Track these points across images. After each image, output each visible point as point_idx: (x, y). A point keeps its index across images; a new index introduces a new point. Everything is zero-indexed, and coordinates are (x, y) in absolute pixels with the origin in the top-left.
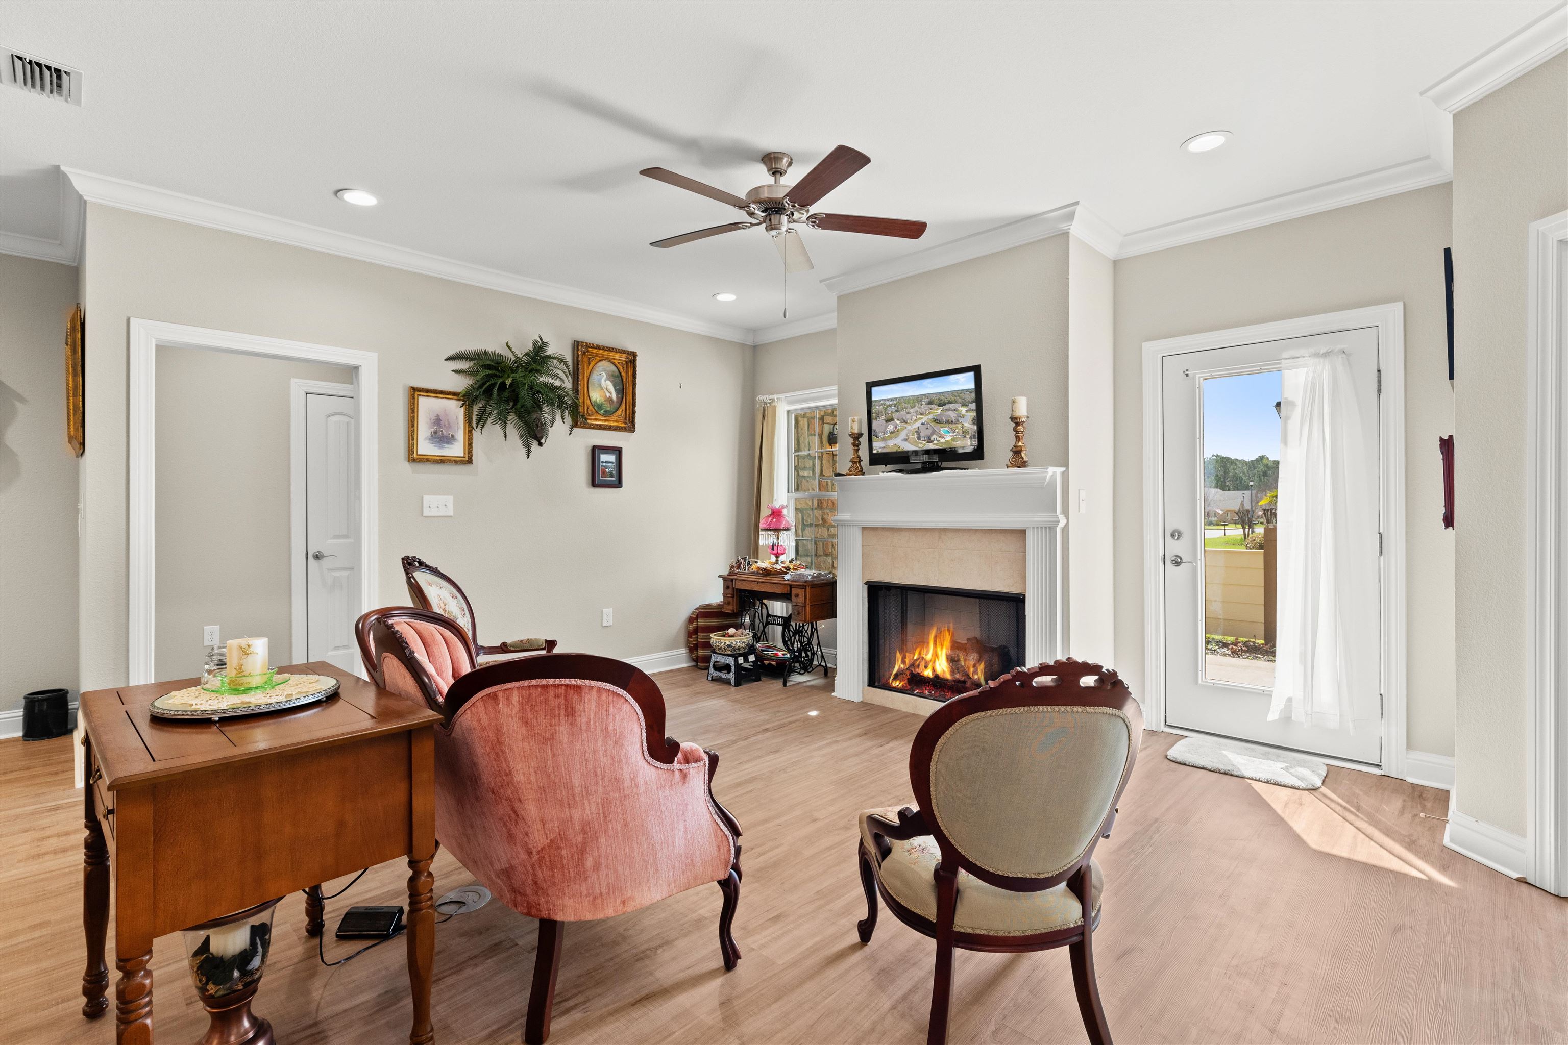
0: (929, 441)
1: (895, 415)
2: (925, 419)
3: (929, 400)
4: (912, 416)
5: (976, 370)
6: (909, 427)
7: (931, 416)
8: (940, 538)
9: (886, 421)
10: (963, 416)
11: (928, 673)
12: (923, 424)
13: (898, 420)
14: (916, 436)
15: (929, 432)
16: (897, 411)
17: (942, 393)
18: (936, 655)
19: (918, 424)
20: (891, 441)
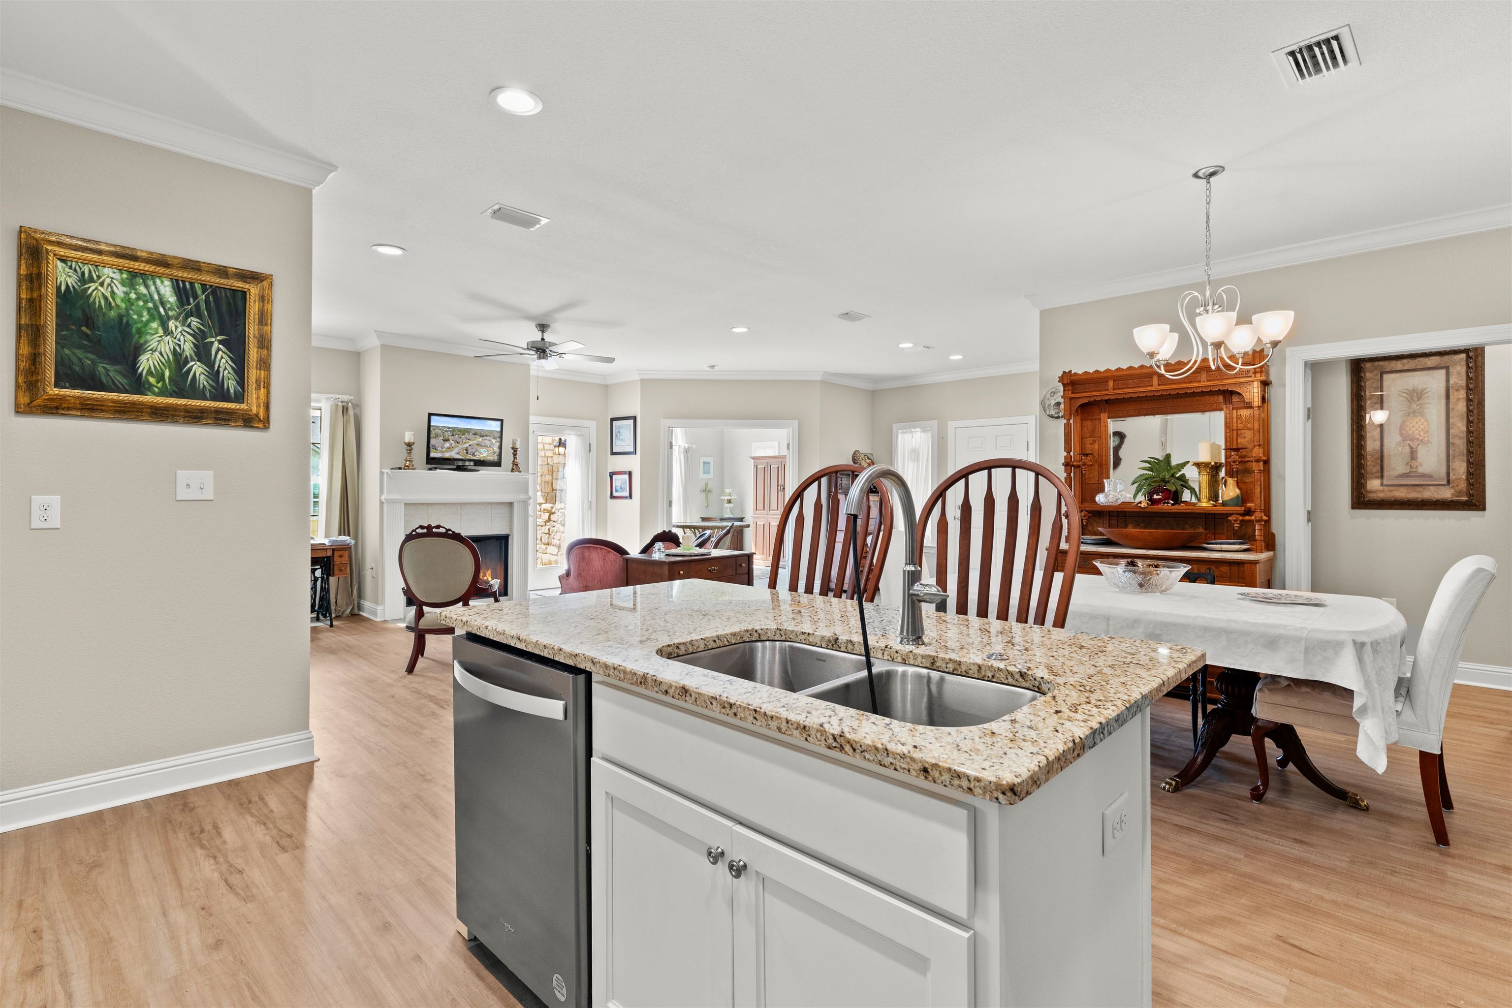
0: (474, 455)
1: (451, 438)
2: (471, 442)
3: (474, 432)
4: (463, 440)
5: (502, 421)
6: (461, 446)
7: (475, 442)
8: (461, 508)
9: (444, 441)
10: (494, 444)
12: (469, 445)
13: (453, 441)
14: (465, 451)
15: (474, 450)
16: (453, 435)
17: (482, 430)
19: (467, 445)
20: (446, 453)
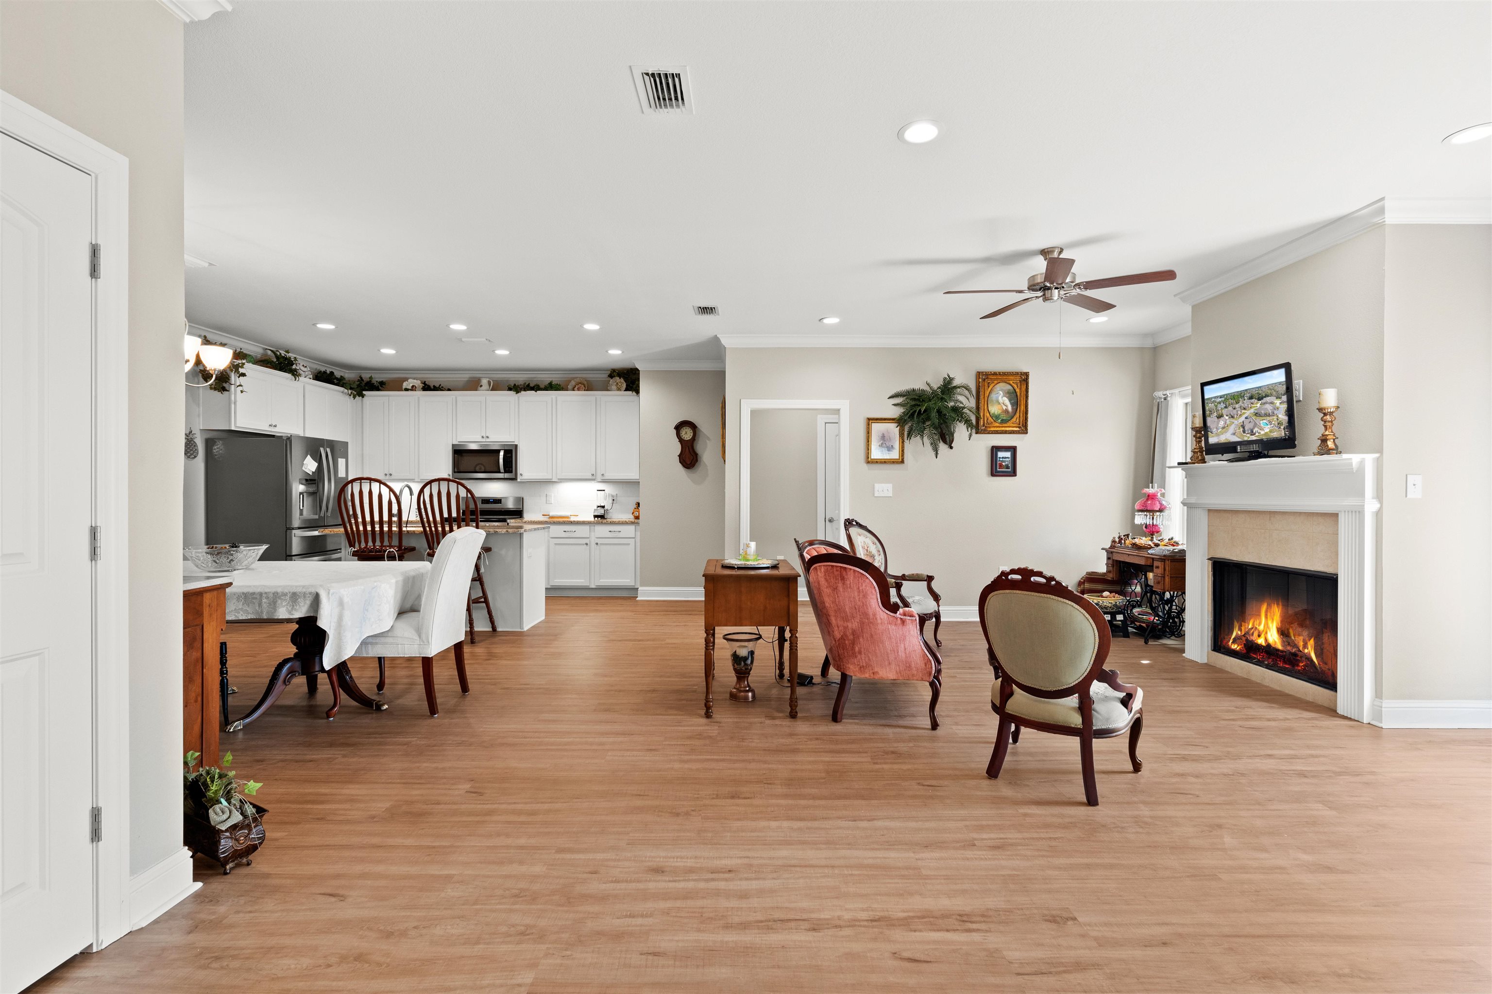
0: (1252, 433)
1: (1225, 412)
2: (1248, 413)
3: (1250, 394)
4: (1237, 411)
5: (1287, 367)
6: (1236, 422)
7: (1252, 410)
8: (1270, 520)
9: (1218, 418)
10: (1278, 409)
11: (1261, 641)
12: (1246, 418)
13: (1227, 416)
14: (1241, 429)
15: (1251, 426)
16: (1226, 407)
17: (1260, 387)
18: (1267, 626)
19: (1243, 419)
20: (1222, 436)
